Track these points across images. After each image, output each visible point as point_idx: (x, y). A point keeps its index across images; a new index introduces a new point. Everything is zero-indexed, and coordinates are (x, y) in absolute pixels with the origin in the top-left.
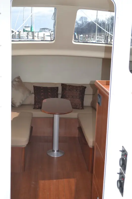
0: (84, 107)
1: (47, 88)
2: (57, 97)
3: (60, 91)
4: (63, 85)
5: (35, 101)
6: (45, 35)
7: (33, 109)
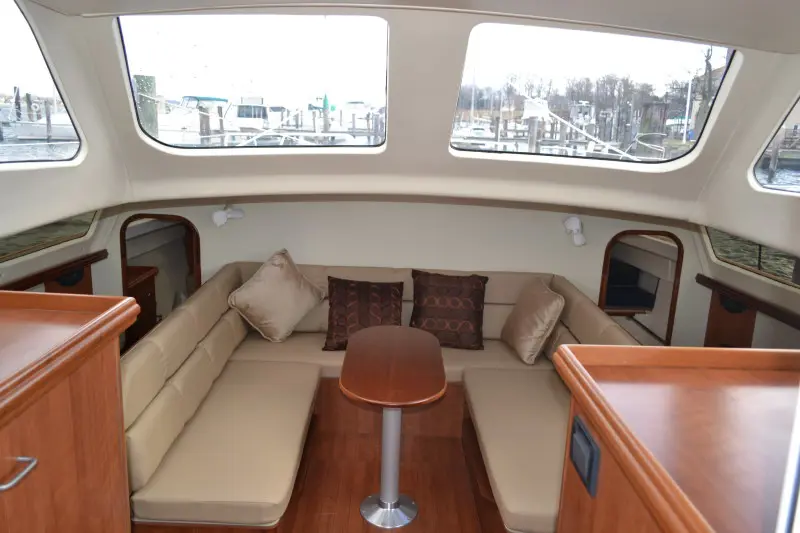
0: (485, 344)
1: (366, 285)
2: (398, 322)
3: (409, 292)
4: (416, 274)
5: (331, 325)
6: (356, 117)
7: (325, 349)
